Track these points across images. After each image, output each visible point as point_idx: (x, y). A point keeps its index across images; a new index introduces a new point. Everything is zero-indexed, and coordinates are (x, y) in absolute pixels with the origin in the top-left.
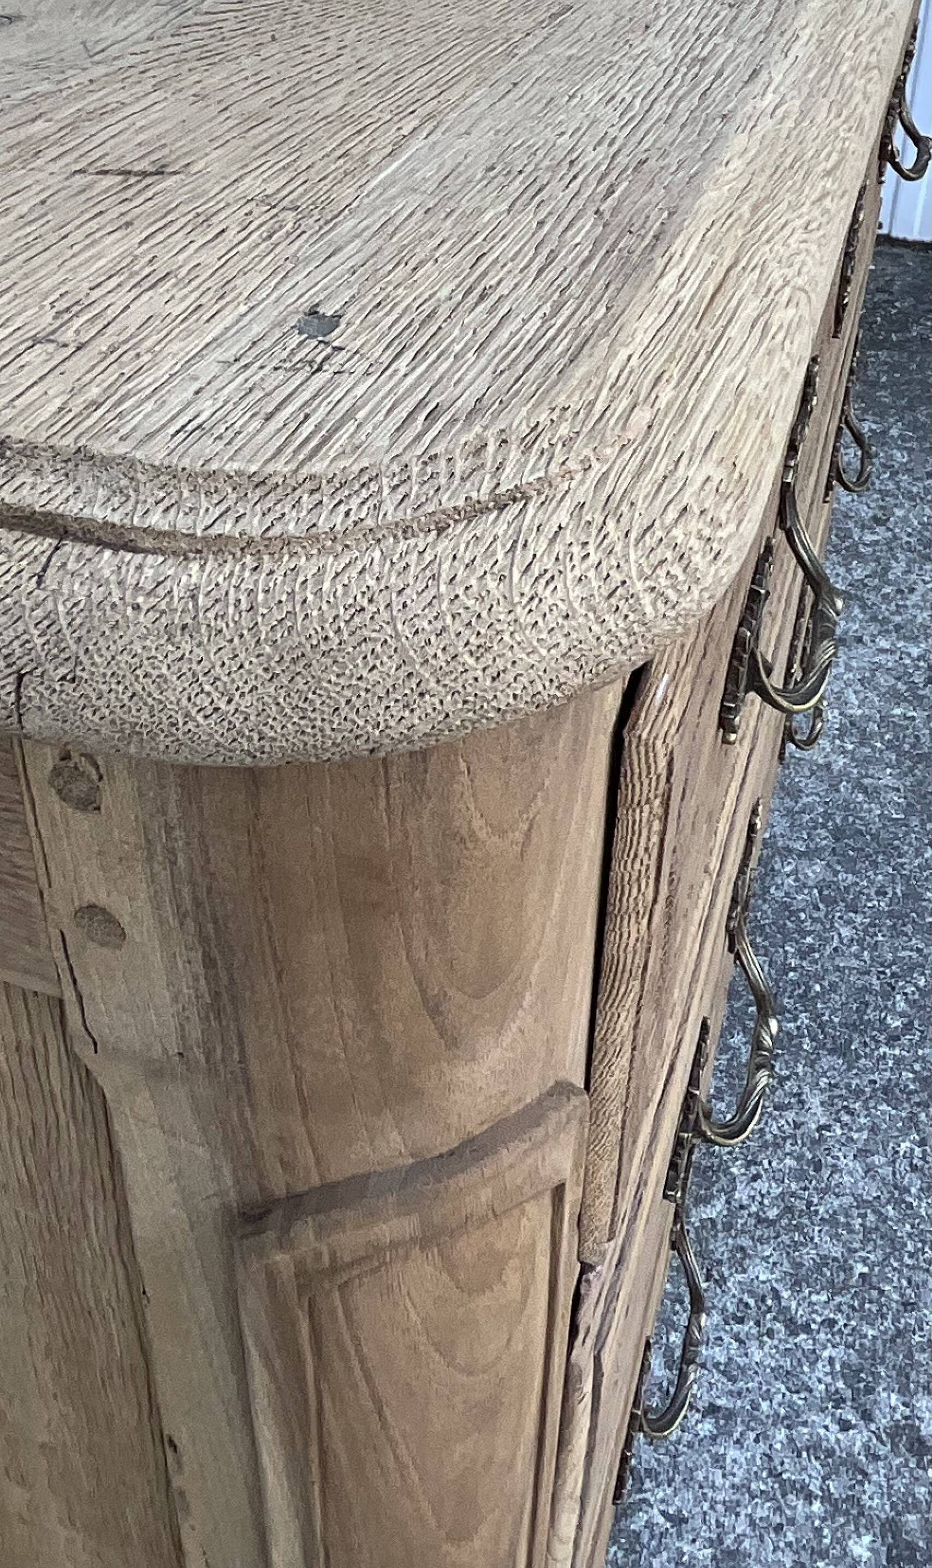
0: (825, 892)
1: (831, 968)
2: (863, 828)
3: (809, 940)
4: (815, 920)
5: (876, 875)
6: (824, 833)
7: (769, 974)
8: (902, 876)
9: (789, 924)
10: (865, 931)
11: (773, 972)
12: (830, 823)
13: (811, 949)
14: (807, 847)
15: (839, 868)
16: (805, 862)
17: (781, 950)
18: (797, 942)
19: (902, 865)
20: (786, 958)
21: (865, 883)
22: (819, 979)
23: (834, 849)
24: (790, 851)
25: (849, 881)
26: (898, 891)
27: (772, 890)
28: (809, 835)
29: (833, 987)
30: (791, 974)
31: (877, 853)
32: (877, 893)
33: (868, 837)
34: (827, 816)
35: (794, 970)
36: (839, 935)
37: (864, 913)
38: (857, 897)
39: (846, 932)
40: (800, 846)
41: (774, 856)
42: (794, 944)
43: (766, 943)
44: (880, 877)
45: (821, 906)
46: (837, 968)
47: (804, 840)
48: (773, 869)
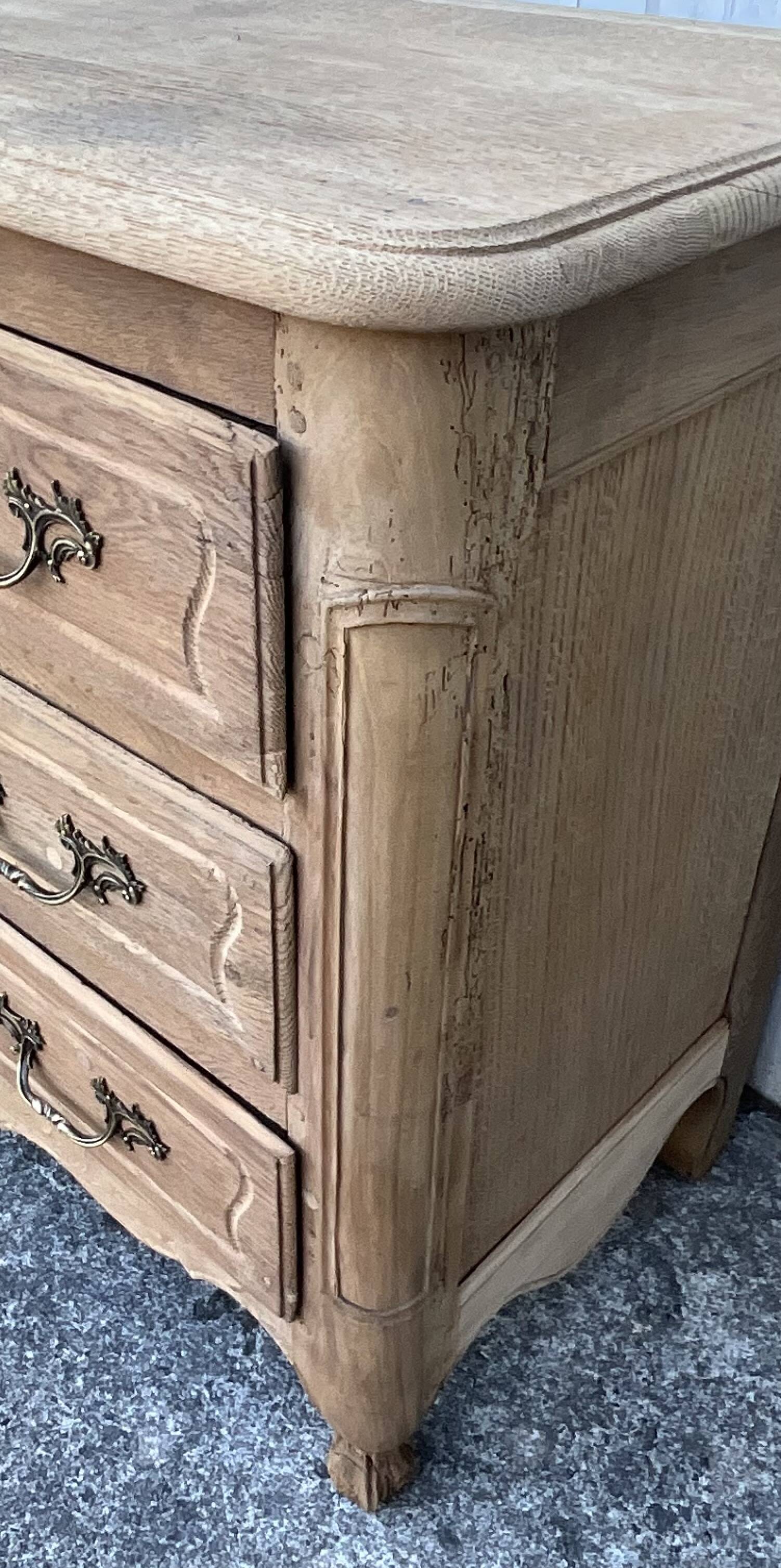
0: (121, 1439)
1: (40, 1380)
2: (178, 1545)
3: (80, 1382)
4: (98, 1404)
5: (113, 1509)
6: (196, 1496)
7: (68, 1323)
8: (95, 1535)
9: (107, 1377)
10: (56, 1443)
11: (68, 1328)
12: (205, 1514)
13: (68, 1378)
14: (187, 1463)
15: (142, 1476)
16: (169, 1446)
17: (86, 1350)
18: (85, 1371)
19: (106, 1548)
20: (75, 1349)
21: (108, 1488)
22: (38, 1362)
23: (170, 1491)
24: (194, 1441)
25: (121, 1473)
26: (78, 1515)
27: (153, 1389)
28: (201, 1477)
29: (21, 1369)
30: (57, 1342)
31: (138, 1532)
32: (88, 1490)
33: (163, 1541)
34: (217, 1518)
35: (59, 1347)
36: (68, 1415)
37: (76, 1458)
38: (97, 1465)
39: (67, 1424)
40: (193, 1455)
41: (194, 1420)
42: (85, 1366)
43: (100, 1342)
44: (106, 1511)
45: (109, 1422)
46: (36, 1386)
47: (196, 1466)
48: (178, 1408)
